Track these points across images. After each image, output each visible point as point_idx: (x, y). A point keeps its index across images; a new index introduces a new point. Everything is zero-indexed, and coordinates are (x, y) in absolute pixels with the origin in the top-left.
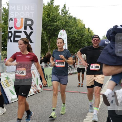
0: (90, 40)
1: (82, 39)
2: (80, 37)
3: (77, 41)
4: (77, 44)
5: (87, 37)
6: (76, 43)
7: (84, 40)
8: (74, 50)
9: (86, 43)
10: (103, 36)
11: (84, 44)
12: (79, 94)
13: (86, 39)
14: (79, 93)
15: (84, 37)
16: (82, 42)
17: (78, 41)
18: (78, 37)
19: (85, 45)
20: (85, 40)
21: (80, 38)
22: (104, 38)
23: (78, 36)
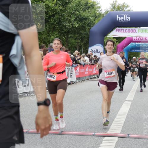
0: (84, 13)
1: (64, 11)
2: (61, 8)
3: (53, 15)
4: (55, 24)
5: (76, 6)
6: (52, 20)
7: (70, 14)
8: (48, 36)
9: (74, 20)
10: (112, 5)
11: (70, 22)
12: (60, 136)
13: (75, 11)
14: (60, 134)
15: (69, 6)
16: (64, 19)
17: (57, 17)
18: (56, 8)
19: (72, 24)
20: (72, 14)
21: (61, 10)
22: (114, 7)
23: (56, 5)
